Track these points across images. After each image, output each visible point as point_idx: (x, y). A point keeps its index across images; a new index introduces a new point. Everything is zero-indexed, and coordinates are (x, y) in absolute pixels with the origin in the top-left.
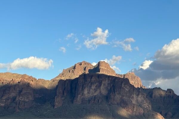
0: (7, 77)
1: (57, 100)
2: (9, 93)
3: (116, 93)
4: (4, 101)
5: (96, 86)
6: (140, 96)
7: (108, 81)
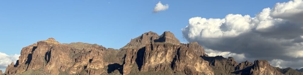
0: (79, 47)
1: (126, 68)
2: (80, 62)
3: (181, 61)
4: (76, 69)
5: (162, 55)
6: (203, 64)
7: (173, 50)
